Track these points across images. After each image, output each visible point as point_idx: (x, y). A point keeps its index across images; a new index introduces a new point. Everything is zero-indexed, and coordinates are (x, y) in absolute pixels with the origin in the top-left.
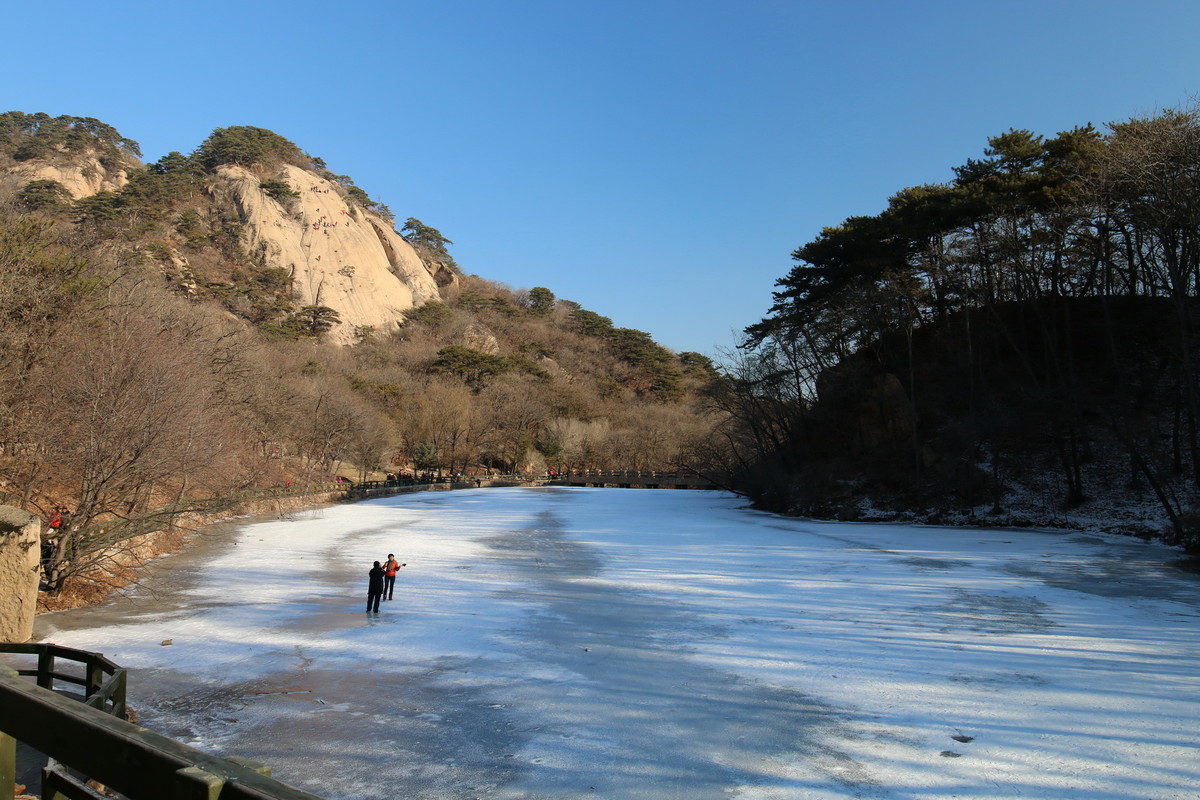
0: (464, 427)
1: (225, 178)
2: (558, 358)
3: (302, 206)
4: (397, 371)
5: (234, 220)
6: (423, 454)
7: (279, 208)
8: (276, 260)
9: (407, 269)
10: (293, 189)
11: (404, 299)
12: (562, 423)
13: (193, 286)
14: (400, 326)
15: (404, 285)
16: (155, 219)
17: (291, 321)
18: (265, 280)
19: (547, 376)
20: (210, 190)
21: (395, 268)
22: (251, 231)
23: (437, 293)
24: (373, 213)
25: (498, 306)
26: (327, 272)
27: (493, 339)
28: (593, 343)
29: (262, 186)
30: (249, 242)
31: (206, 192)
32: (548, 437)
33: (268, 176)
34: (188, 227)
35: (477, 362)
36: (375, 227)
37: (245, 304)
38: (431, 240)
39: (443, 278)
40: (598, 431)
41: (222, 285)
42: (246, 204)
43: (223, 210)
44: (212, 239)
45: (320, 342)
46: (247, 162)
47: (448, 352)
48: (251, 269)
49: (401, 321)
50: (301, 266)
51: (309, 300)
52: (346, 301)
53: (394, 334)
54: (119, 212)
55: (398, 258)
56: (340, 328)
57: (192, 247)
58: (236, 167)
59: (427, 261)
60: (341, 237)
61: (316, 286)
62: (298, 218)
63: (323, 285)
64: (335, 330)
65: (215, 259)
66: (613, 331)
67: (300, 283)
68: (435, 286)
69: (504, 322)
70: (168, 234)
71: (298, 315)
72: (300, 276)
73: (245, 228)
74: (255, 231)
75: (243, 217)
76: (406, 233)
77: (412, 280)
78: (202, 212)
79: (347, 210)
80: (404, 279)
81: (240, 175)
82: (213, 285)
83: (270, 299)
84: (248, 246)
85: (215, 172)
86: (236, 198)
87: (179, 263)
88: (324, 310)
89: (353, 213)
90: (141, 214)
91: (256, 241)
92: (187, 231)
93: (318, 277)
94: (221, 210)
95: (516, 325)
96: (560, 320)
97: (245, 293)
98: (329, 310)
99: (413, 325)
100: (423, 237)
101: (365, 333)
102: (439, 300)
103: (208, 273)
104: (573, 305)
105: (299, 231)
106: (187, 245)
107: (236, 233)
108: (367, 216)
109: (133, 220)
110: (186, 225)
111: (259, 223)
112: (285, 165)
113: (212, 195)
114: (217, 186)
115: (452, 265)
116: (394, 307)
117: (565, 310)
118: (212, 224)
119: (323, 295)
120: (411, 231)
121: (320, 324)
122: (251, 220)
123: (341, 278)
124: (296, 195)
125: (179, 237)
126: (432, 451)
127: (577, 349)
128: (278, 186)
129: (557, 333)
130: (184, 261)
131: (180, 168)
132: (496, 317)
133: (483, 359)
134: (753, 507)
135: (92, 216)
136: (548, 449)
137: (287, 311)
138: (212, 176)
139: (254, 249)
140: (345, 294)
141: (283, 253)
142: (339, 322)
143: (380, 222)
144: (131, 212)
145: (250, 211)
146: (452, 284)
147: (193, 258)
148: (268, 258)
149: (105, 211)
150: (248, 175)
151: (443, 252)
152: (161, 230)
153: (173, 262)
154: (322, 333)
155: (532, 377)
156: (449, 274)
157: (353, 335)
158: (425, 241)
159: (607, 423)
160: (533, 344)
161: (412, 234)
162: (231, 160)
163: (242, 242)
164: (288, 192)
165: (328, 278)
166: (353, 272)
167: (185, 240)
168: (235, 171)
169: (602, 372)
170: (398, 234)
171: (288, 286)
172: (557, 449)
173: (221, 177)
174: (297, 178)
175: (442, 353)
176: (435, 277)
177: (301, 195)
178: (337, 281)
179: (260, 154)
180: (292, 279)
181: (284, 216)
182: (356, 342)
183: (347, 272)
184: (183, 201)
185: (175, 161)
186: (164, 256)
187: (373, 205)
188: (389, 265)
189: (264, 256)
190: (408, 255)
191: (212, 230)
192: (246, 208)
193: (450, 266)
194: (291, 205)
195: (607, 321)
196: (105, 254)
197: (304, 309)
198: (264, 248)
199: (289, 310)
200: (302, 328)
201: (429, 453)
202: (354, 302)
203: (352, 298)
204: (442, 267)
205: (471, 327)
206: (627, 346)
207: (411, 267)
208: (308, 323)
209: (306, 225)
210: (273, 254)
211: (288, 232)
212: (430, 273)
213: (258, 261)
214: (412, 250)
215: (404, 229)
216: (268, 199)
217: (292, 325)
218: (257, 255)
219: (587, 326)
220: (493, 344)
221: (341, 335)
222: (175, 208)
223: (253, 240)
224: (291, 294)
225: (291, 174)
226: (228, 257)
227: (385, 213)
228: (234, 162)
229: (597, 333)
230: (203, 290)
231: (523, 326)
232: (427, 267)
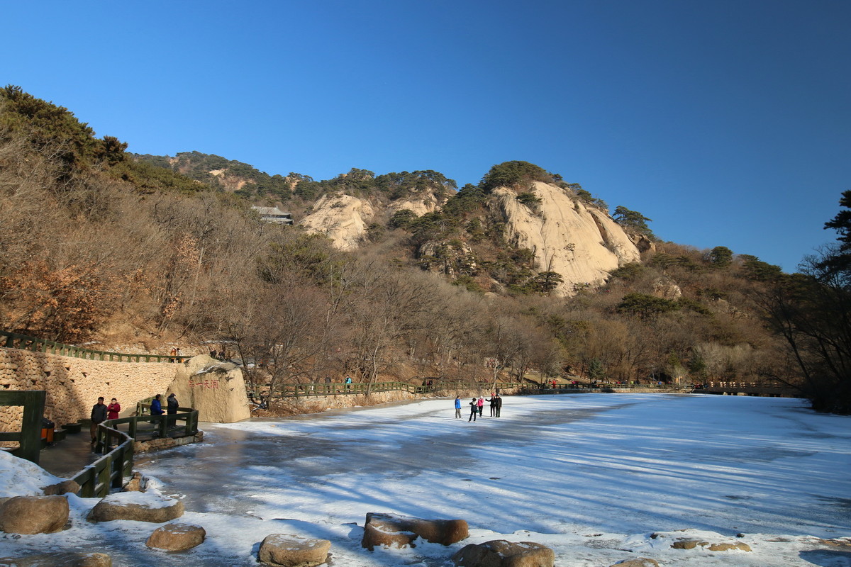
0: (626, 349)
1: (496, 195)
2: (728, 299)
3: (543, 208)
5: (500, 221)
6: (592, 368)
7: (528, 210)
8: (524, 244)
9: (614, 242)
10: (538, 197)
11: (611, 263)
12: (707, 347)
13: (474, 264)
14: (606, 281)
15: (612, 254)
16: (455, 226)
17: (531, 282)
18: (517, 257)
20: (487, 204)
21: (607, 243)
22: (510, 227)
23: (638, 257)
24: (593, 206)
25: (682, 263)
26: (557, 248)
27: (676, 287)
28: (761, 287)
29: (518, 198)
30: (509, 234)
31: (485, 206)
32: (695, 357)
33: (523, 191)
34: (473, 228)
35: (649, 304)
36: (593, 215)
37: (503, 274)
38: (636, 219)
39: (643, 247)
40: (739, 353)
41: (489, 262)
42: (507, 210)
43: (495, 216)
44: (487, 234)
45: (549, 295)
46: (510, 184)
47: (630, 297)
48: (509, 251)
49: (607, 279)
50: (540, 246)
51: (544, 268)
52: (569, 267)
53: (601, 288)
54: (435, 224)
55: (609, 234)
56: (563, 285)
57: (475, 241)
58: (503, 188)
59: (632, 235)
60: (567, 225)
61: (549, 258)
62: (540, 215)
63: (554, 258)
64: (560, 287)
65: (488, 247)
66: (781, 276)
67: (539, 257)
68: (637, 252)
69: (687, 275)
70: (462, 234)
71: (536, 278)
72: (539, 253)
73: (507, 225)
74: (512, 227)
75: (505, 218)
76: (615, 217)
77: (618, 249)
78: (482, 218)
79: (573, 206)
80: (612, 249)
81: (505, 193)
82: (485, 263)
83: (518, 269)
84: (508, 237)
85: (491, 193)
86: (502, 207)
87: (466, 251)
88: (553, 274)
89: (576, 208)
90: (447, 224)
91: (513, 233)
92: (473, 231)
93: (550, 252)
94: (493, 216)
95: (696, 276)
96: (736, 270)
97: (503, 266)
98: (555, 274)
99: (616, 281)
100: (630, 219)
101: (580, 289)
102: (638, 261)
103: (483, 256)
104: (752, 257)
105: (540, 223)
106: (472, 240)
107: (501, 229)
108: (588, 208)
109: (443, 228)
110: (472, 228)
111: (515, 221)
112: (534, 182)
113: (488, 207)
114: (491, 202)
115: (651, 236)
116: (604, 269)
117: (742, 262)
118: (488, 225)
119: (553, 265)
120: (620, 215)
121: (550, 283)
122: (510, 220)
123: (566, 251)
124: (539, 201)
125: (468, 235)
126: (599, 366)
127: (746, 292)
128: (527, 196)
129: (730, 280)
130: (469, 250)
131: (471, 193)
132: (681, 271)
133: (655, 302)
135: (421, 228)
136: (695, 367)
137: (529, 276)
138: (489, 195)
139: (511, 238)
140: (568, 263)
141: (529, 239)
142: (562, 281)
143: (597, 212)
144: (441, 223)
145: (510, 214)
146: (650, 250)
147: (475, 247)
148: (520, 243)
149: (428, 224)
150: (510, 191)
151: (644, 227)
152: (458, 231)
153: (462, 251)
154: (551, 290)
155: (694, 313)
156: (648, 242)
157: (572, 290)
158: (630, 222)
159: (748, 347)
160: (708, 289)
161: (620, 217)
162: (500, 184)
163: (504, 235)
164: (534, 200)
165: (557, 252)
166: (574, 247)
167: (470, 236)
168: (502, 191)
170: (610, 218)
171: (531, 260)
172: (702, 366)
173: (494, 195)
174: (541, 189)
175: (625, 299)
176: (638, 246)
177: (542, 200)
178: (564, 255)
179: (518, 177)
180: (534, 256)
181: (531, 215)
182: (574, 294)
183: (570, 248)
184: (471, 213)
185: (468, 189)
186: (458, 247)
187: (593, 200)
188: (602, 240)
189: (517, 242)
190: (617, 233)
191: (488, 229)
192: (507, 213)
193: (649, 237)
194: (536, 207)
195: (776, 269)
196: (426, 250)
197: (540, 274)
198: (517, 237)
199: (530, 275)
200: (537, 287)
201: (597, 367)
202: (574, 267)
203: (573, 265)
204: (643, 238)
205: (659, 279)
206: (793, 288)
207: (618, 240)
208: (542, 283)
209: (545, 219)
210: (523, 240)
211: (533, 225)
212: (633, 243)
213: (514, 245)
214: (620, 228)
215: (614, 215)
216: (521, 205)
217: (531, 285)
218: (513, 242)
219: (758, 274)
220: (676, 291)
221: (564, 290)
222: (467, 217)
223: (511, 232)
224: (533, 265)
225: (537, 188)
226: (496, 244)
227: (601, 205)
228: (502, 185)
229: (766, 278)
230: (479, 267)
231: (702, 276)
232: (631, 239)
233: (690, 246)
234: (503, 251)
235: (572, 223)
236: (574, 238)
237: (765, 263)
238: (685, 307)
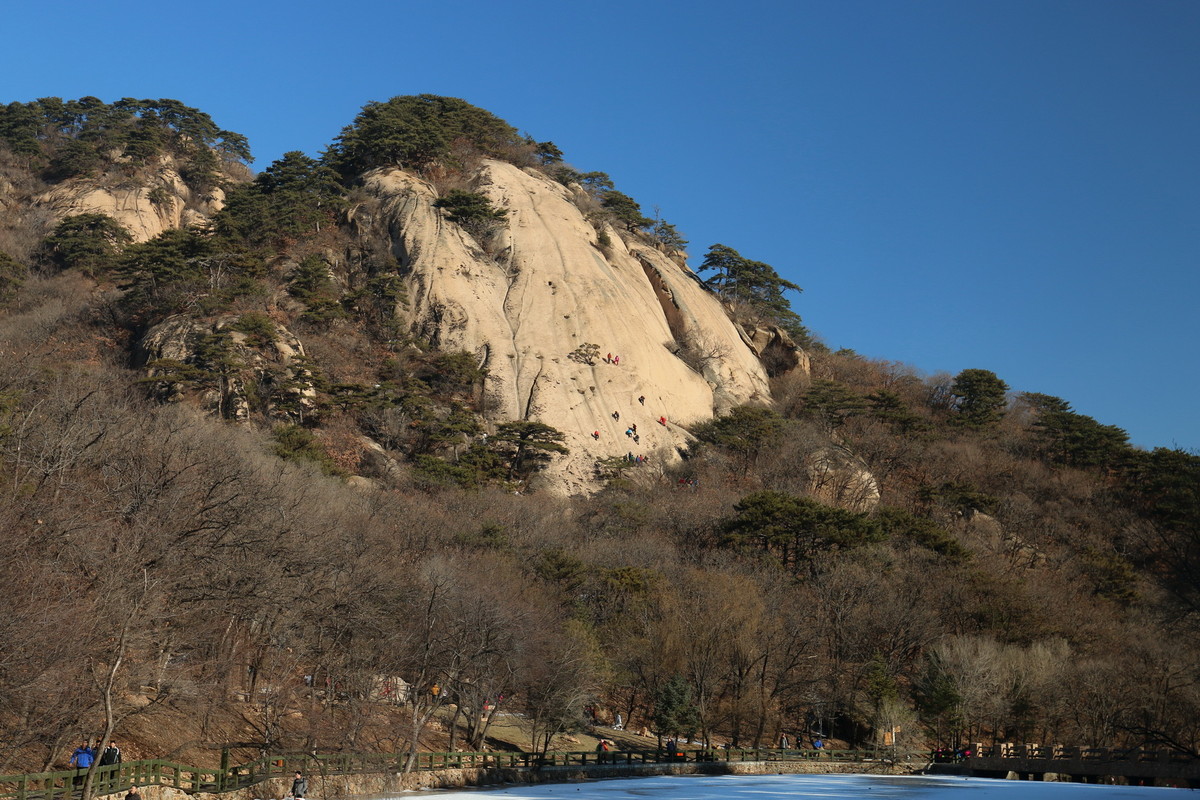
0: (752, 652)
1: (376, 192)
2: (999, 514)
3: (511, 237)
4: (648, 542)
5: (388, 268)
6: (669, 703)
7: (469, 241)
8: (457, 339)
9: (704, 344)
10: (496, 204)
11: (694, 403)
12: (963, 646)
13: (310, 393)
14: (683, 454)
15: (698, 378)
16: (253, 274)
17: (478, 451)
18: (437, 377)
19: (956, 551)
20: (350, 215)
21: (684, 346)
22: (416, 286)
23: (764, 389)
24: (646, 240)
25: (881, 410)
26: (549, 357)
27: (867, 476)
28: (1080, 482)
29: (439, 204)
30: (413, 306)
31: (342, 221)
32: (933, 675)
33: (453, 183)
34: (308, 285)
35: (807, 525)
36: (648, 267)
37: (395, 422)
38: (758, 284)
39: (777, 360)
40: (1044, 663)
41: (357, 389)
42: (409, 237)
43: (371, 251)
44: (348, 304)
45: (528, 491)
46: (416, 161)
47: (754, 504)
48: (412, 357)
49: (684, 447)
50: (501, 348)
51: (513, 411)
52: (582, 411)
53: (669, 472)
54: (194, 265)
55: (689, 323)
56: (566, 462)
57: (313, 323)
58: (397, 172)
59: (748, 327)
60: (579, 289)
61: (527, 384)
62: (501, 257)
63: (541, 382)
64: (557, 467)
65: (352, 341)
66: (1127, 455)
67: (498, 379)
68: (762, 374)
69: (894, 444)
70: (274, 300)
71: (490, 439)
72: (500, 366)
73: (406, 282)
74: (422, 287)
75: (404, 261)
76: (706, 275)
77: (714, 365)
78: (335, 257)
79: (594, 237)
80: (697, 364)
81: (402, 186)
82: (342, 389)
83: (440, 411)
84: (409, 316)
85: (361, 183)
86: (393, 228)
87: (287, 350)
88: (539, 429)
89: (603, 244)
90: (230, 266)
91: (424, 305)
92: (306, 292)
93: (531, 366)
94: (367, 251)
95: (917, 447)
97: (396, 401)
98: (545, 428)
99: (709, 453)
100: (743, 282)
101: (613, 473)
102: (767, 401)
103: (337, 369)
104: (1053, 403)
105: (502, 282)
106: (304, 319)
107: (391, 292)
108: (632, 246)
109: (217, 278)
110: (304, 284)
111: (431, 270)
112: (486, 162)
113: (353, 225)
114: (361, 209)
115: (797, 333)
116: (675, 420)
117: (1030, 414)
118: (351, 278)
119: (539, 402)
120: (717, 271)
121: (530, 456)
122: (417, 266)
123: (575, 366)
124: (500, 216)
125: (292, 304)
126: (687, 698)
127: (1044, 495)
128: (467, 200)
129: (1003, 462)
130: (295, 348)
131: (300, 179)
132: (878, 433)
133: (822, 517)
135: (150, 275)
136: (931, 699)
137: (471, 434)
138: (354, 192)
139: (420, 319)
140: (579, 398)
141: (471, 325)
142: (564, 452)
143: (657, 257)
144: (214, 265)
145: (417, 249)
146: (796, 371)
147: (315, 341)
148: (444, 335)
149: (171, 265)
150: (417, 184)
151: (780, 307)
152: (262, 291)
153: (277, 350)
154: (532, 473)
155: (922, 552)
156: (790, 350)
157: (591, 476)
158: (744, 289)
159: (1065, 649)
160: (948, 486)
161: (719, 276)
162: (388, 159)
163: (399, 309)
164: (485, 212)
165: (551, 367)
166: (597, 354)
167: (300, 308)
168: (393, 180)
169: (1097, 541)
170: (691, 275)
171: (476, 388)
172: (951, 699)
173: (369, 192)
174: (505, 182)
175: (742, 507)
176: (764, 358)
177: (509, 215)
178: (567, 374)
179: (440, 144)
180: (485, 373)
181: (476, 256)
182: (596, 488)
183: (585, 355)
184: (303, 240)
185: (293, 168)
186: (262, 339)
187: (646, 224)
188: (669, 337)
189: (437, 331)
190: (710, 318)
191: (350, 288)
192: (409, 245)
193: (793, 335)
194: (490, 234)
195: (1115, 435)
196: (165, 341)
197: (501, 428)
198: (437, 317)
199: (475, 429)
200: (495, 464)
201: (681, 702)
202: (597, 412)
203: (592, 404)
204: (778, 336)
205: (821, 454)
206: (1158, 487)
207: (713, 339)
208: (508, 454)
209: (515, 272)
210: (453, 327)
211: (482, 286)
212: (753, 350)
213: (426, 341)
214: (717, 306)
215: (702, 268)
216: (448, 226)
217: (477, 459)
218: (424, 330)
219: (1071, 446)
220: (867, 488)
221: (568, 476)
222: (288, 251)
223: (418, 303)
224: (481, 402)
225: (494, 178)
226: (375, 336)
227: (668, 239)
228: (394, 164)
229: (1091, 459)
230: (326, 399)
231: (933, 450)
232: (747, 338)
233: (898, 363)
234: (395, 358)
235: (591, 284)
236: (602, 333)
237: (1088, 421)
238: (897, 534)
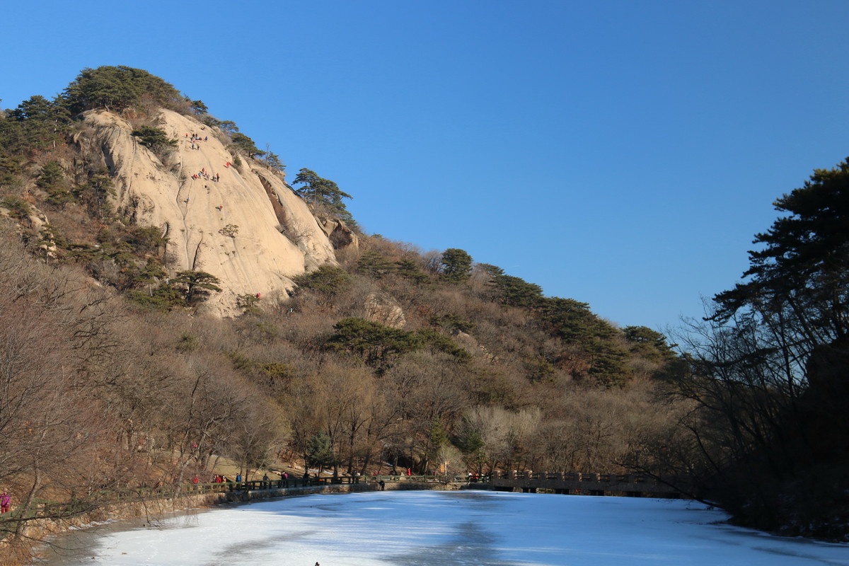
0: (365, 416)
1: (93, 124)
2: (476, 334)
3: (182, 156)
4: (285, 348)
5: (101, 172)
6: (316, 448)
7: (154, 158)
8: (148, 218)
9: (297, 228)
10: (170, 137)
11: (294, 263)
12: (484, 412)
13: (53, 248)
14: (290, 294)
15: (295, 247)
16: (12, 171)
17: (163, 289)
18: (136, 241)
19: (464, 355)
20: (76, 138)
21: (284, 226)
22: (121, 184)
23: (332, 256)
24: (260, 163)
25: (404, 271)
26: (206, 232)
27: (399, 310)
28: (518, 315)
29: (135, 134)
30: (119, 197)
31: (70, 141)
32: (466, 429)
33: (142, 122)
34: (49, 181)
35: (379, 338)
36: (263, 180)
37: (111, 269)
38: (327, 193)
39: (340, 239)
40: (528, 422)
41: (85, 247)
42: (116, 154)
43: (90, 161)
44: (76, 194)
45: (196, 313)
46: (118, 106)
47: (347, 325)
48: (119, 229)
49: (291, 289)
50: (176, 225)
51: (185, 264)
52: (228, 266)
53: (282, 304)
55: (288, 215)
56: (219, 297)
57: (53, 204)
58: (106, 113)
59: (322, 219)
60: (224, 191)
61: (193, 248)
62: (174, 169)
63: (202, 247)
64: (214, 300)
65: (79, 217)
66: (543, 300)
67: (175, 245)
68: (331, 247)
69: (411, 291)
70: (26, 189)
71: (172, 281)
72: (175, 236)
73: (114, 181)
74: (125, 185)
75: (112, 169)
76: (297, 186)
77: (304, 241)
78: (66, 164)
79: (231, 160)
80: (295, 240)
81: (110, 121)
82: (76, 246)
83: (140, 263)
84: (116, 202)
85: (82, 118)
86: (105, 148)
87: (38, 221)
88: (201, 276)
89: (237, 164)
91: (126, 196)
92: (48, 185)
93: (196, 237)
94: (87, 161)
95: (427, 293)
96: (478, 287)
97: (112, 256)
98: (208, 276)
99: (305, 294)
100: (318, 191)
101: (248, 303)
102: (335, 264)
103: (70, 234)
104: (494, 269)
105: (175, 184)
106: (48, 201)
107: (104, 187)
108: (253, 167)
110: (47, 179)
111: (130, 175)
112: (161, 110)
113: (78, 144)
114: (83, 134)
115: (351, 223)
116: (283, 273)
117: (484, 275)
118: (77, 177)
119: (201, 258)
120: (304, 184)
121: (197, 292)
122: (121, 172)
123: (222, 238)
124: (173, 143)
125: (38, 192)
126: (327, 446)
127: (500, 322)
128: (153, 133)
129: (476, 303)
130: (43, 219)
131: (42, 113)
132: (402, 284)
133: (388, 334)
134: (730, 522)
136: (467, 444)
137: (159, 278)
138: (78, 123)
139: (123, 205)
140: (226, 258)
141: (157, 210)
142: (219, 290)
143: (268, 174)
145: (120, 162)
146: (351, 246)
147: (54, 216)
148: (139, 216)
150: (120, 121)
151: (340, 208)
152: (19, 184)
153: (30, 221)
154: (198, 303)
155: (445, 356)
156: (347, 234)
157: (235, 306)
158: (320, 196)
159: (538, 413)
160: (447, 316)
161: (305, 188)
162: (101, 104)
163: (110, 198)
164: (164, 140)
165: (207, 238)
166: (236, 231)
167: (45, 196)
168: (104, 117)
169: (530, 350)
170: (289, 187)
171: (161, 249)
172: (477, 444)
173: (88, 124)
174: (174, 124)
175: (338, 326)
176: (331, 238)
177: (178, 143)
178: (218, 243)
179: (134, 97)
180: (167, 240)
181: (158, 167)
182: (238, 313)
183: (229, 232)
184: (45, 152)
185: (38, 106)
186: (21, 213)
187: (261, 154)
188: (277, 223)
189: (135, 213)
190: (299, 211)
191: (76, 184)
192: (115, 159)
193: (348, 224)
194: (167, 154)
195: (535, 289)
197: (179, 274)
198: (135, 204)
199: (161, 275)
200: (177, 297)
201: (323, 447)
202: (237, 267)
203: (234, 262)
204: (340, 225)
205: (373, 296)
206: (560, 319)
207: (303, 225)
208: (183, 291)
209: (184, 178)
210: (145, 211)
211: (163, 187)
212: (325, 232)
213: (127, 219)
214: (304, 205)
215: (295, 182)
216: (141, 148)
217: (165, 293)
218: (126, 212)
219: (512, 295)
220: (397, 317)
221: (221, 306)
222: (35, 159)
223: (122, 195)
224: (164, 258)
225: (167, 120)
226: (94, 214)
227: (273, 163)
228: (104, 107)
229: (524, 303)
230: (64, 253)
231: (437, 294)
232: (322, 226)
233: (410, 244)
234: (107, 228)
235: (231, 189)
236: (235, 216)
237: (520, 280)
238: (428, 345)
